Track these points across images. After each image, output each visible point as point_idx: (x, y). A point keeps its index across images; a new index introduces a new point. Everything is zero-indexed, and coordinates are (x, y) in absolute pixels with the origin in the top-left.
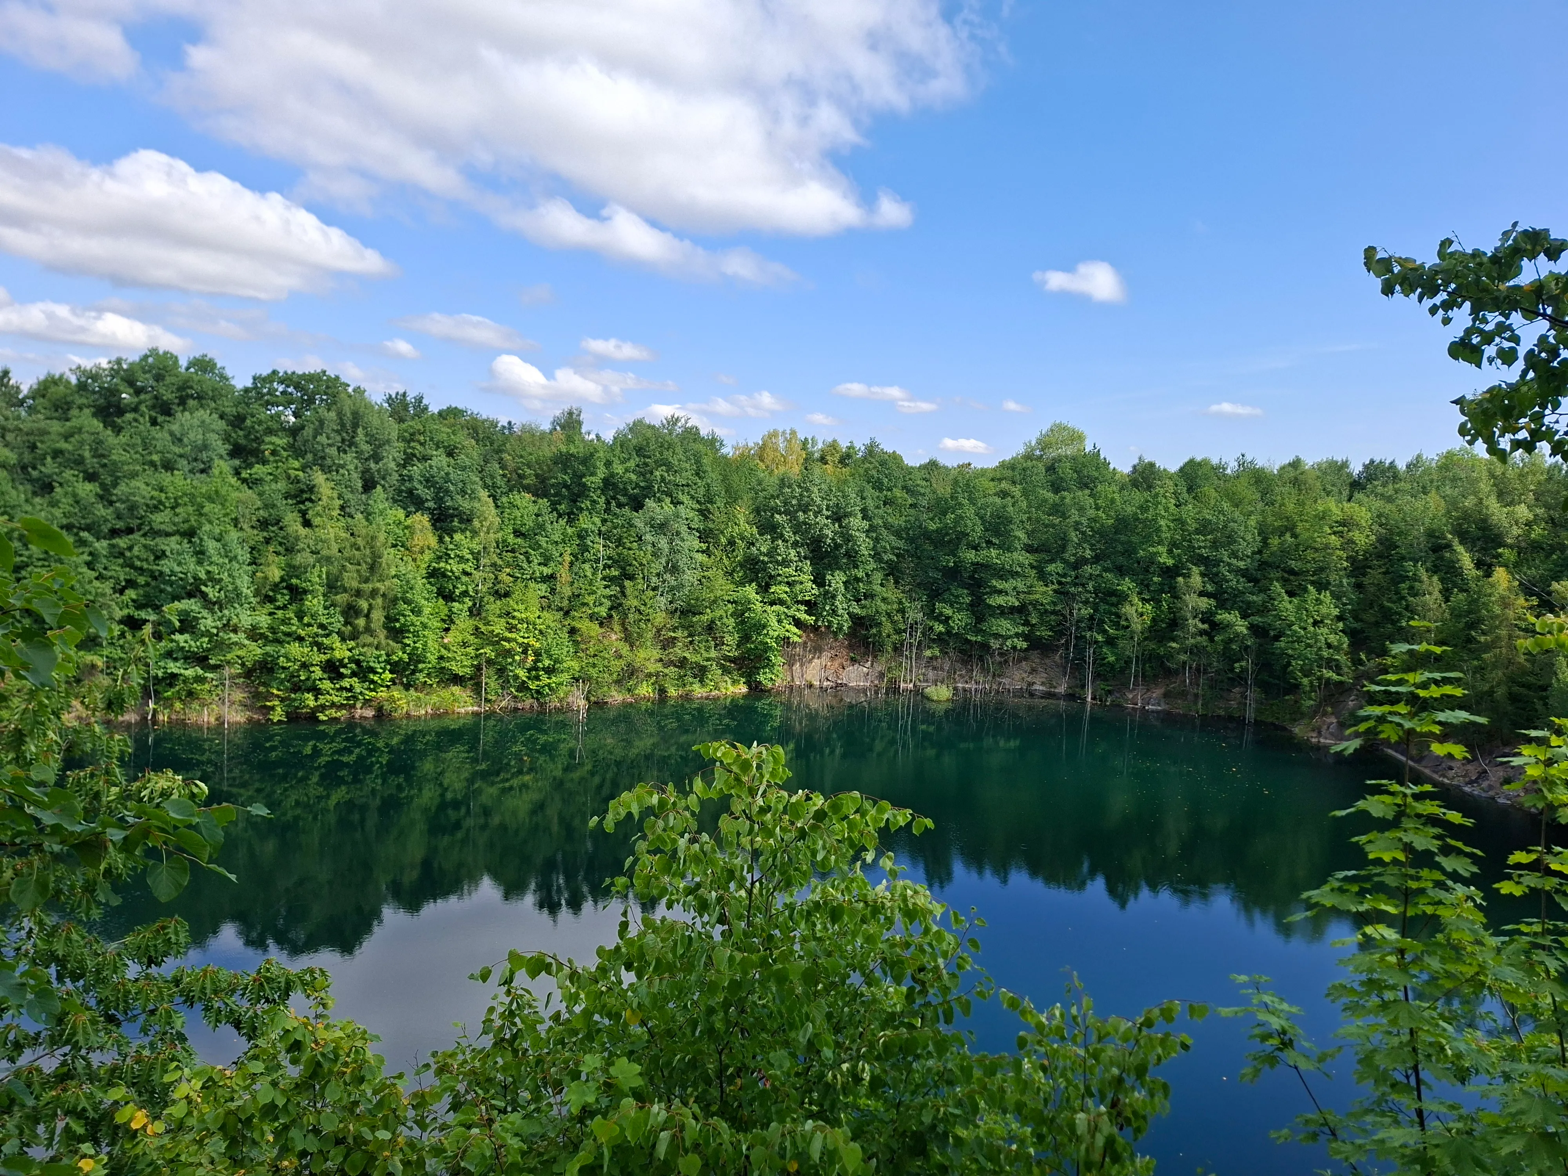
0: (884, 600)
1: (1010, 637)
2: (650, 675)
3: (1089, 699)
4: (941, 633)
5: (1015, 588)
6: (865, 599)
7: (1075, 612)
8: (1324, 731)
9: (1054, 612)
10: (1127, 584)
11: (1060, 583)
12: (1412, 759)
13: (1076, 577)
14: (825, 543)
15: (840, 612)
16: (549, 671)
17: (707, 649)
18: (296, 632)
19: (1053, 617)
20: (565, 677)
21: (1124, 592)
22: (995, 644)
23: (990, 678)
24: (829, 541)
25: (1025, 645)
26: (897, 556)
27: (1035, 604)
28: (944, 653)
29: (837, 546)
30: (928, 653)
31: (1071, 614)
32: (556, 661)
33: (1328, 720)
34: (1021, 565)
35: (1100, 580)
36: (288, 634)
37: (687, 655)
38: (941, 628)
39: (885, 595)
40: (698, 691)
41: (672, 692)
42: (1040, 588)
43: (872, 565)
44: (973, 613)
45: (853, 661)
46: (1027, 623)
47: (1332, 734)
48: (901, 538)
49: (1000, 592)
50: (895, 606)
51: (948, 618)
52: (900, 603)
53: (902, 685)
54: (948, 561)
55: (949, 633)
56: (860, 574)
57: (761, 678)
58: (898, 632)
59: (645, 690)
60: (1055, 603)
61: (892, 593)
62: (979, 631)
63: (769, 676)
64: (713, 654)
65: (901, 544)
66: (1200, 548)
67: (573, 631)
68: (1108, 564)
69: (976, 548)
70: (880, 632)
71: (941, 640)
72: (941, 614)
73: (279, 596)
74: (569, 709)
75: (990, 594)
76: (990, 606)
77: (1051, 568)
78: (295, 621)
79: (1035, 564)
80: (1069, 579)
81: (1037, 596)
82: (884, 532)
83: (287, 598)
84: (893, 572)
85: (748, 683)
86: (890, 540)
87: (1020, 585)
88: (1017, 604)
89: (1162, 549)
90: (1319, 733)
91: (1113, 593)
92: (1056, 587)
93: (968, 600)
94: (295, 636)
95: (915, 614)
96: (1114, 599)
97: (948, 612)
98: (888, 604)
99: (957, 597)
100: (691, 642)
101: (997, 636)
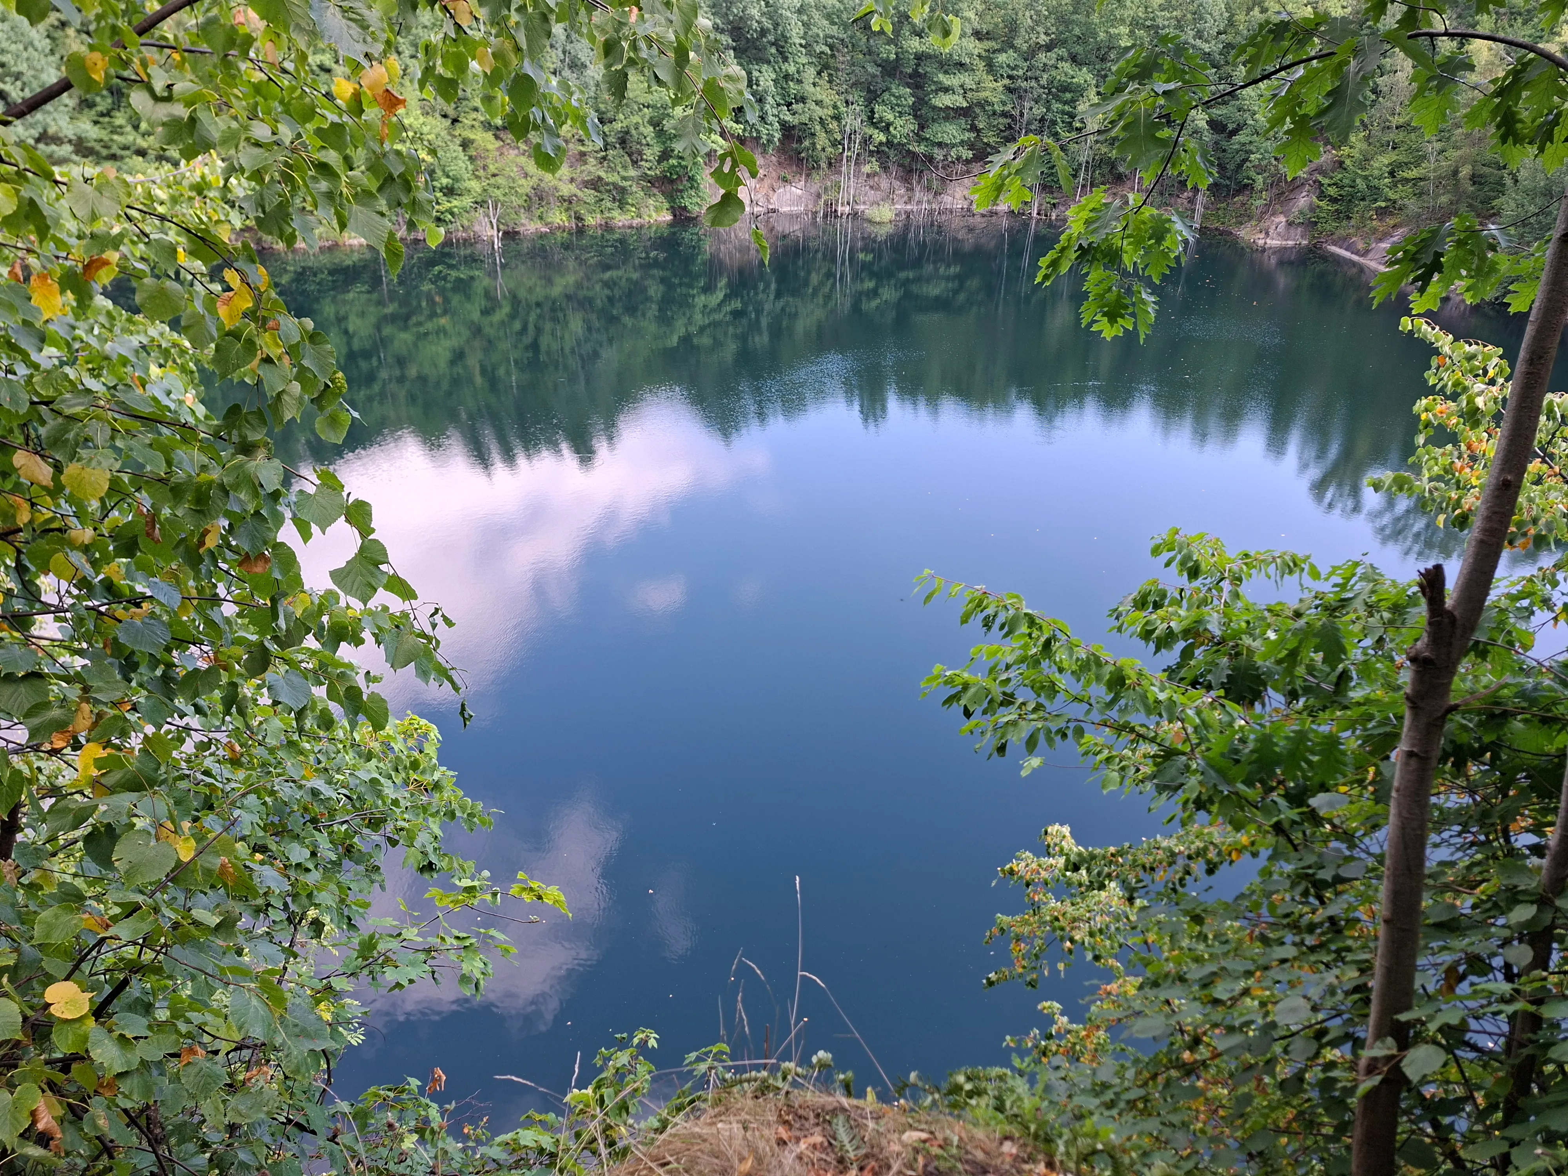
0: (818, 103)
1: (953, 146)
2: (562, 199)
3: (1035, 215)
4: (881, 144)
5: (962, 86)
6: (797, 102)
7: (1025, 112)
8: (1271, 231)
9: (1004, 114)
10: (1084, 76)
11: (1010, 77)
12: (1357, 253)
13: (1029, 69)
14: (750, 28)
15: (771, 118)
16: (450, 192)
17: (625, 167)
18: (134, 144)
19: (1001, 120)
20: (467, 201)
21: (1079, 85)
22: (938, 154)
23: (931, 197)
24: (755, 25)
25: (970, 154)
26: (831, 47)
27: (983, 104)
28: (885, 169)
29: (763, 32)
30: (867, 169)
31: (1022, 114)
32: (456, 179)
33: (1277, 220)
34: (970, 55)
35: (1054, 73)
36: (125, 148)
37: (602, 174)
38: (882, 137)
39: (819, 97)
40: (620, 219)
41: (591, 220)
42: (988, 82)
43: (804, 60)
44: (916, 116)
45: (785, 180)
46: (974, 128)
47: (1279, 234)
48: (833, 23)
49: (947, 90)
50: (831, 112)
51: (888, 125)
52: (835, 107)
53: (840, 209)
54: (889, 52)
55: (889, 143)
56: (792, 69)
57: (686, 202)
58: (835, 144)
59: (559, 217)
60: (1004, 103)
61: (825, 93)
62: (921, 139)
63: (695, 200)
64: (632, 172)
65: (834, 30)
66: (1164, 27)
67: (465, 144)
68: (1063, 52)
69: (919, 34)
70: (814, 144)
71: (879, 153)
72: (881, 120)
73: (98, 99)
74: (477, 239)
75: (936, 92)
76: (934, 108)
77: (1002, 58)
78: (129, 128)
79: (984, 54)
80: (1021, 72)
81: (987, 94)
82: (816, 15)
83: (109, 101)
84: (824, 67)
85: (673, 210)
86: (822, 27)
87: (968, 80)
88: (965, 105)
89: (1124, 30)
90: (1267, 234)
91: (1065, 88)
92: (1007, 82)
93: (911, 101)
94: (133, 148)
95: (853, 121)
96: (1068, 96)
97: (889, 116)
98: (822, 107)
99: (898, 97)
100: (604, 158)
101: (940, 145)
